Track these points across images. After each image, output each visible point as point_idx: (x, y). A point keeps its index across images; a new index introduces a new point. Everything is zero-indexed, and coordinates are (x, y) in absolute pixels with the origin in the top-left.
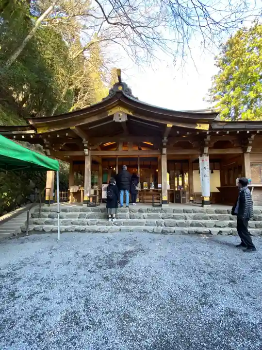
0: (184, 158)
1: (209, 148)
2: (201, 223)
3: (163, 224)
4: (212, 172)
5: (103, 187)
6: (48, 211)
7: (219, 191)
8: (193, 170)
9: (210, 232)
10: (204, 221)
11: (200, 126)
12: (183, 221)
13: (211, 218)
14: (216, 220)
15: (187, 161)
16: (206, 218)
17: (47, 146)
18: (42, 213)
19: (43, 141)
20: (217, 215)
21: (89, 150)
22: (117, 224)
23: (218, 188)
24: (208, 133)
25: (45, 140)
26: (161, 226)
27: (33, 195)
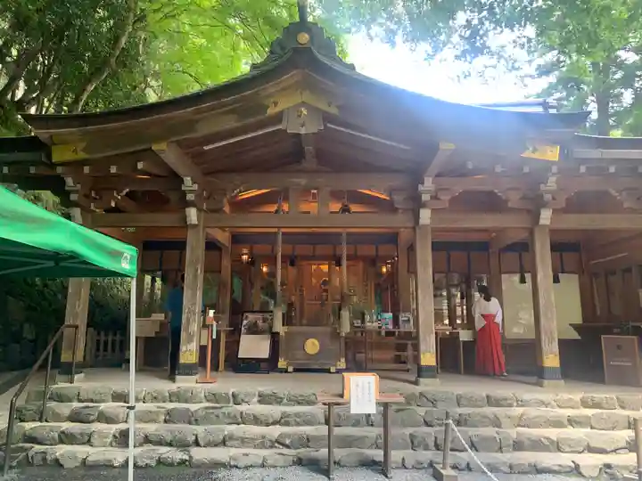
0: (475, 237)
1: (554, 211)
2: (548, 438)
3: (432, 444)
4: (556, 280)
5: (245, 322)
6: (70, 400)
7: (579, 338)
8: (500, 273)
9: (577, 467)
10: (553, 433)
11: (535, 150)
12: (490, 431)
13: (572, 422)
14: (589, 430)
15: (484, 246)
16: (557, 424)
17: (73, 197)
18: (52, 404)
19: (64, 183)
20: (589, 412)
21: (199, 210)
22: (288, 442)
23: (576, 327)
24: (554, 169)
25: (70, 181)
26: (426, 448)
27: (17, 346)
